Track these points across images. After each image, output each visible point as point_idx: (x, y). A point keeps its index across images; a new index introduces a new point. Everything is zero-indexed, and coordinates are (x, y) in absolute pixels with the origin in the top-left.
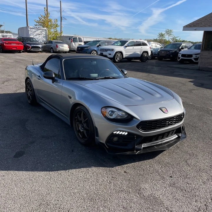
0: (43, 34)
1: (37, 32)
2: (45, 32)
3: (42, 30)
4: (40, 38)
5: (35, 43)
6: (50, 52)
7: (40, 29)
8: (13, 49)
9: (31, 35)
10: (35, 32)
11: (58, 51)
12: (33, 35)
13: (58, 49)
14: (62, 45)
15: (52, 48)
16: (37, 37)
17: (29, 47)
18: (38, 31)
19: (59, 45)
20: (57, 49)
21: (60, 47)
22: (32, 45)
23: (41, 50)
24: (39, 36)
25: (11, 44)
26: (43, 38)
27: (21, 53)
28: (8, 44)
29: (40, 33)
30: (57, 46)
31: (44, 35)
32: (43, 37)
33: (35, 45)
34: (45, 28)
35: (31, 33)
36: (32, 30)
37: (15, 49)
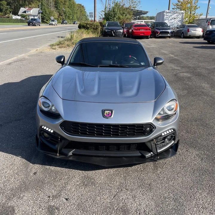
0: (179, 17)
1: (172, 16)
2: (181, 15)
3: (178, 14)
4: (175, 22)
5: (165, 28)
6: (180, 37)
7: (177, 13)
8: (141, 35)
9: (166, 20)
10: (171, 16)
11: (188, 35)
12: (168, 19)
13: (189, 34)
14: (195, 29)
15: (183, 33)
16: (172, 21)
17: (158, 33)
18: (174, 14)
19: (190, 29)
20: (187, 33)
21: (192, 31)
22: (161, 31)
23: (169, 35)
24: (174, 20)
25: (140, 30)
26: (178, 23)
27: (148, 38)
28: (137, 30)
29: (176, 17)
30: (188, 31)
31: (180, 19)
32: (178, 21)
33: (164, 30)
34: (182, 11)
35: (166, 18)
36: (168, 14)
37: (143, 34)
